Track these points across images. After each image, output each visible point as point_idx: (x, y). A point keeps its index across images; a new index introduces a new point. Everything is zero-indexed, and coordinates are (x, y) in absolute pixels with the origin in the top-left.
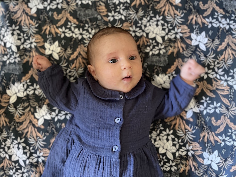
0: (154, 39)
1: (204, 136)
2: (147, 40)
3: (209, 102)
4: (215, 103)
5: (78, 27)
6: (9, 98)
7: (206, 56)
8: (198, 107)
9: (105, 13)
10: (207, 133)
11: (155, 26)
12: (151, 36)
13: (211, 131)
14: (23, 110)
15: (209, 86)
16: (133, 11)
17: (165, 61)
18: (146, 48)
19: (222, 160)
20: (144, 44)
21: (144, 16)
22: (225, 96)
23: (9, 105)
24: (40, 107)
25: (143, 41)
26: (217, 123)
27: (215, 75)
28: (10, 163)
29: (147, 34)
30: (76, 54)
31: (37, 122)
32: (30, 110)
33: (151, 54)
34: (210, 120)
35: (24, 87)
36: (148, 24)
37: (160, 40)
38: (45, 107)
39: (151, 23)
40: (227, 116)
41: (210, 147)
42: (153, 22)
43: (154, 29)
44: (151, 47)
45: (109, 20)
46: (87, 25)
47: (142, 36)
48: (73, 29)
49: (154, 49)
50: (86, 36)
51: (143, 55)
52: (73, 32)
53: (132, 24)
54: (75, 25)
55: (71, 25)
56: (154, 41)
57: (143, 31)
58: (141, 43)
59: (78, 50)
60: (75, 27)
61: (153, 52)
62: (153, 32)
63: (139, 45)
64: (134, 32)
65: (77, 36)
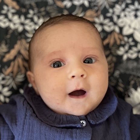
0: (131, 36)
2: (121, 37)
5: (18, 13)
11: (133, 18)
12: (126, 32)
18: (118, 48)
20: (115, 42)
21: (116, 2)
25: (115, 39)
29: (121, 29)
30: (13, 52)
33: (125, 57)
36: (122, 15)
37: (139, 38)
39: (127, 13)
42: (129, 12)
43: (132, 21)
44: (127, 48)
45: (65, 6)
46: (31, 12)
47: (113, 32)
48: (10, 16)
49: (131, 51)
50: (30, 27)
51: (114, 59)
52: (10, 21)
53: (99, 12)
54: (13, 11)
55: (8, 11)
56: (131, 40)
57: (115, 24)
58: (112, 41)
59: (17, 47)
60: (14, 14)
61: (129, 55)
62: (130, 26)
63: (108, 44)
64: (102, 24)
65: (17, 26)
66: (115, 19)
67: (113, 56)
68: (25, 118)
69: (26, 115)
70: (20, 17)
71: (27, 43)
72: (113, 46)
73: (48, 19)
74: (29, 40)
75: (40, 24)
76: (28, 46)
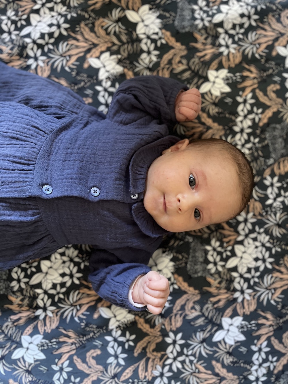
0: (233, 254)
1: (69, 337)
2: (232, 243)
3: (126, 346)
4: (125, 355)
5: (254, 125)
6: (136, 9)
7: (204, 341)
8: (117, 328)
9: (277, 171)
10: (73, 342)
11: (255, 256)
12: (238, 249)
13: (77, 349)
14: (115, 33)
15: (153, 346)
16: (280, 219)
17: (196, 272)
18: (218, 240)
19: (29, 366)
20: (225, 236)
21: (272, 237)
22: (136, 371)
23: (123, 10)
24: (119, 62)
25: (229, 236)
26: (91, 359)
27: (171, 356)
28: (27, 11)
29: (241, 243)
30: (209, 122)
31: (94, 56)
32: (114, 44)
33: (208, 248)
34: (95, 347)
35: (154, 34)
36: (258, 244)
37: (232, 263)
38: (119, 69)
39: (260, 248)
40: (102, 376)
41: (51, 346)
42: (261, 252)
43: (250, 254)
44: (219, 249)
45: (265, 179)
46: (257, 140)
47: (238, 233)
48: (251, 116)
49: (215, 254)
50: (239, 139)
51: (206, 236)
52: (245, 117)
53: (259, 217)
54: (257, 120)
55: (257, 114)
56: (229, 254)
57: (247, 236)
58: (226, 232)
59: (215, 125)
60: (254, 120)
61: (211, 253)
62: (244, 252)
63: (223, 228)
64: (246, 221)
65: (239, 124)
66: (253, 236)
67: (210, 234)
68: (141, 134)
69: (143, 135)
70: (249, 127)
71: (221, 137)
72: (221, 233)
73: (249, 159)
74: (224, 138)
75: (243, 151)
76: (217, 137)
